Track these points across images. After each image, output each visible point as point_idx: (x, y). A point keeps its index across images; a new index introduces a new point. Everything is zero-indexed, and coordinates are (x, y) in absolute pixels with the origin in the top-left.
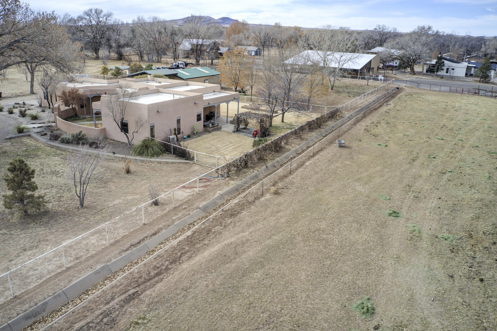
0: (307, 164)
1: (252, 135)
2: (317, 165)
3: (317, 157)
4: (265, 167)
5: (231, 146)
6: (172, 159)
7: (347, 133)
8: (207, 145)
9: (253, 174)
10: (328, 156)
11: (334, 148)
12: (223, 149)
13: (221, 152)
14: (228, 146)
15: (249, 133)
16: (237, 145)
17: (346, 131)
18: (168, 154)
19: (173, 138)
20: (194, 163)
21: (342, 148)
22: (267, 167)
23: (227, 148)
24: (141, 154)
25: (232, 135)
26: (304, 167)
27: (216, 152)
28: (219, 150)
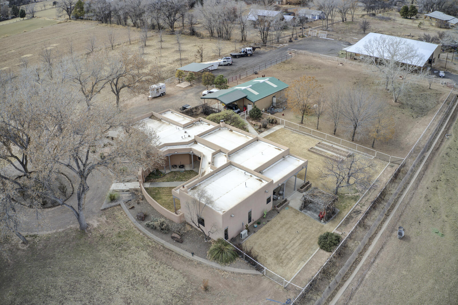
0: (367, 276)
1: (317, 216)
2: (376, 278)
3: (377, 261)
4: (328, 287)
5: (298, 240)
6: (243, 268)
7: (408, 206)
8: (276, 239)
9: (317, 302)
10: (387, 259)
11: (394, 241)
12: (289, 246)
13: (288, 252)
14: (295, 240)
15: (315, 211)
16: (304, 237)
17: (408, 203)
18: (240, 258)
19: (245, 234)
20: (264, 275)
21: (402, 241)
22: (329, 287)
23: (294, 244)
24: (216, 259)
25: (299, 215)
26: (364, 282)
27: (284, 251)
28: (287, 247)
